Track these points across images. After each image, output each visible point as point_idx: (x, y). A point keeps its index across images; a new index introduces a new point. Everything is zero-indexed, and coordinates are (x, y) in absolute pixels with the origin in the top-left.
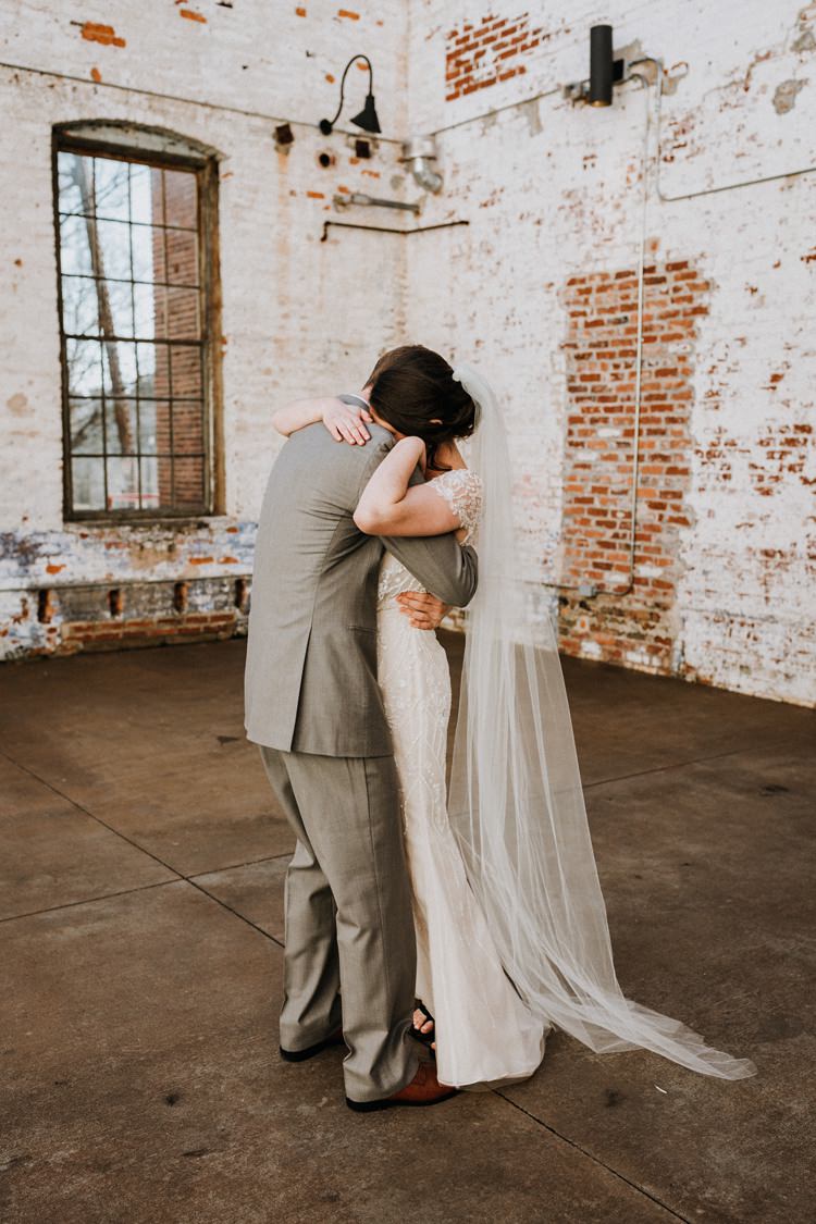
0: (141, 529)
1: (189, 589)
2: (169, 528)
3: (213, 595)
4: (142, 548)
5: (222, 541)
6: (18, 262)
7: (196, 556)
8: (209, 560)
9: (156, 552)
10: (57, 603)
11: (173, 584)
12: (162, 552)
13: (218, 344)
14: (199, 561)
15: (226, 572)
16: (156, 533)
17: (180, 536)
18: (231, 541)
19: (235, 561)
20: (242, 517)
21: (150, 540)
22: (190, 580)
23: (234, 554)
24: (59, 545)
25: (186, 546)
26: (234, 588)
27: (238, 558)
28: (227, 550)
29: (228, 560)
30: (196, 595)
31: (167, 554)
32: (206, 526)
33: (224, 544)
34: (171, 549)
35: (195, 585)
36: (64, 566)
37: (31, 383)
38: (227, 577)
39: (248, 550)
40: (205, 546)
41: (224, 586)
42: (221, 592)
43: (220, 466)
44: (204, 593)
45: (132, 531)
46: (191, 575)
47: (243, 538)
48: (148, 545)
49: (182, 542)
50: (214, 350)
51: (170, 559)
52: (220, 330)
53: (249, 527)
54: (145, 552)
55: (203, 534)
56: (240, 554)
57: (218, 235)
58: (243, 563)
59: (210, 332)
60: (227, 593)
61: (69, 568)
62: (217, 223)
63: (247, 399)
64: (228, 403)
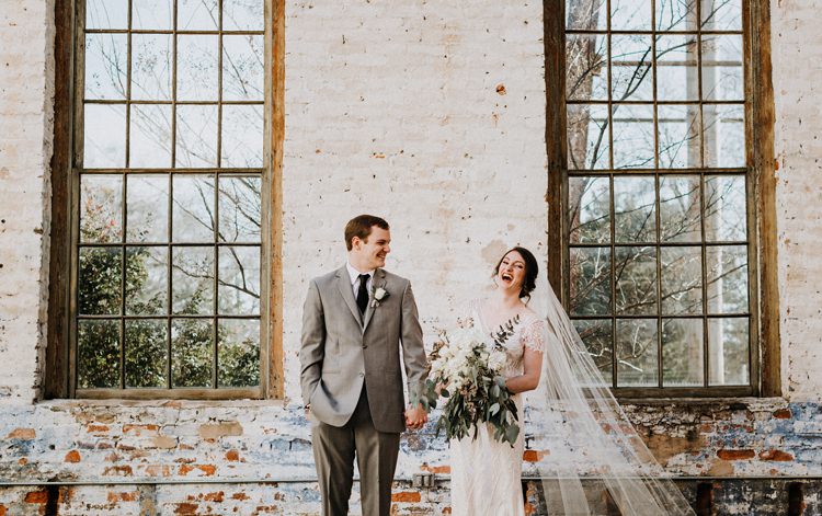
0: (650, 409)
1: (719, 492)
2: (688, 409)
3: (753, 503)
4: (651, 433)
5: (767, 429)
6: (500, 90)
7: (728, 448)
8: (750, 453)
9: (670, 439)
10: (537, 500)
11: (694, 485)
12: (678, 439)
13: (768, 171)
14: (732, 455)
15: (773, 471)
16: (671, 414)
17: (705, 420)
18: (778, 430)
19: (788, 458)
20: (795, 397)
21: (663, 424)
22: (719, 480)
23: (786, 447)
24: (542, 426)
25: (714, 434)
26: (785, 495)
27: (792, 453)
28: (773, 441)
29: (776, 455)
30: (729, 501)
31: (685, 443)
32: (744, 407)
33: (770, 434)
34: (691, 436)
35: (727, 488)
36: (547, 452)
37: (511, 227)
38: (775, 479)
39: (807, 443)
40: (741, 435)
41: (771, 491)
42: (765, 500)
43: (772, 329)
44: (740, 499)
45: (636, 411)
46: (721, 473)
47: (799, 426)
48: (660, 430)
49: (707, 429)
50: (762, 177)
51: (690, 451)
52: (771, 151)
53: (809, 411)
54: (655, 438)
55: (739, 418)
56: (794, 448)
57: (769, 33)
58: (799, 461)
59: (757, 156)
60: (773, 502)
61: (553, 455)
62: (766, 19)
63: (801, 237)
64: (781, 246)
